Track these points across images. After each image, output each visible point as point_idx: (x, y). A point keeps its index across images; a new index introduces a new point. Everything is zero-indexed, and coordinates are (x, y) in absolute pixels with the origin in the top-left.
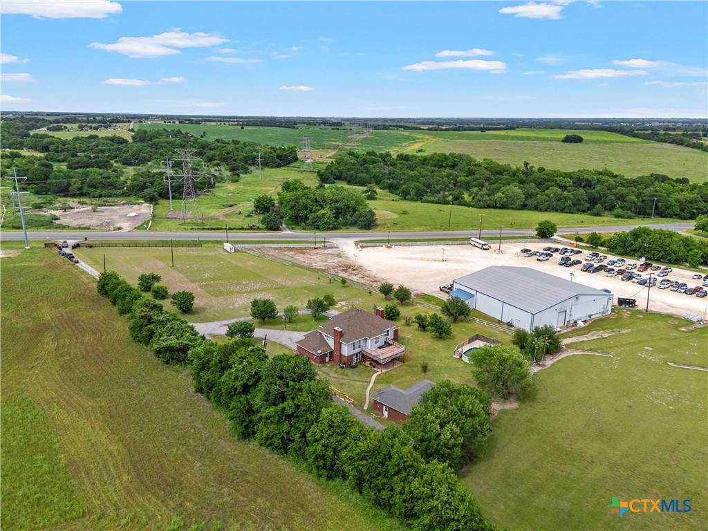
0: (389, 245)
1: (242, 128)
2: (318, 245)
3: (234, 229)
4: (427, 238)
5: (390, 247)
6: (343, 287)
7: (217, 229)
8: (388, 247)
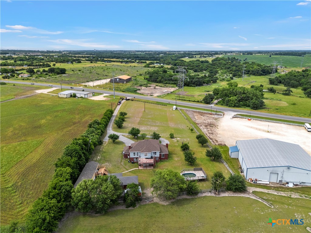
0: (250, 119)
1: (270, 56)
2: (213, 113)
3: (191, 101)
4: (283, 119)
5: (250, 120)
6: (192, 132)
7: (184, 100)
8: (249, 120)
